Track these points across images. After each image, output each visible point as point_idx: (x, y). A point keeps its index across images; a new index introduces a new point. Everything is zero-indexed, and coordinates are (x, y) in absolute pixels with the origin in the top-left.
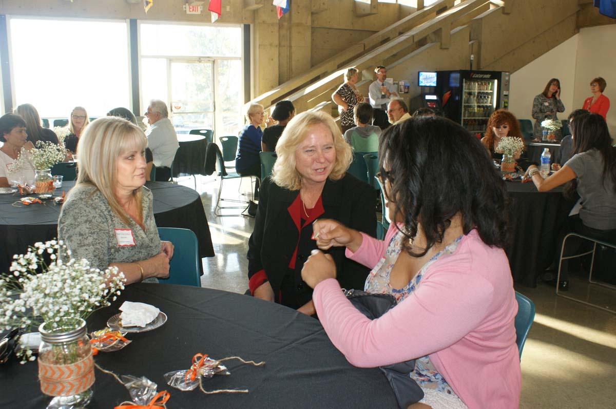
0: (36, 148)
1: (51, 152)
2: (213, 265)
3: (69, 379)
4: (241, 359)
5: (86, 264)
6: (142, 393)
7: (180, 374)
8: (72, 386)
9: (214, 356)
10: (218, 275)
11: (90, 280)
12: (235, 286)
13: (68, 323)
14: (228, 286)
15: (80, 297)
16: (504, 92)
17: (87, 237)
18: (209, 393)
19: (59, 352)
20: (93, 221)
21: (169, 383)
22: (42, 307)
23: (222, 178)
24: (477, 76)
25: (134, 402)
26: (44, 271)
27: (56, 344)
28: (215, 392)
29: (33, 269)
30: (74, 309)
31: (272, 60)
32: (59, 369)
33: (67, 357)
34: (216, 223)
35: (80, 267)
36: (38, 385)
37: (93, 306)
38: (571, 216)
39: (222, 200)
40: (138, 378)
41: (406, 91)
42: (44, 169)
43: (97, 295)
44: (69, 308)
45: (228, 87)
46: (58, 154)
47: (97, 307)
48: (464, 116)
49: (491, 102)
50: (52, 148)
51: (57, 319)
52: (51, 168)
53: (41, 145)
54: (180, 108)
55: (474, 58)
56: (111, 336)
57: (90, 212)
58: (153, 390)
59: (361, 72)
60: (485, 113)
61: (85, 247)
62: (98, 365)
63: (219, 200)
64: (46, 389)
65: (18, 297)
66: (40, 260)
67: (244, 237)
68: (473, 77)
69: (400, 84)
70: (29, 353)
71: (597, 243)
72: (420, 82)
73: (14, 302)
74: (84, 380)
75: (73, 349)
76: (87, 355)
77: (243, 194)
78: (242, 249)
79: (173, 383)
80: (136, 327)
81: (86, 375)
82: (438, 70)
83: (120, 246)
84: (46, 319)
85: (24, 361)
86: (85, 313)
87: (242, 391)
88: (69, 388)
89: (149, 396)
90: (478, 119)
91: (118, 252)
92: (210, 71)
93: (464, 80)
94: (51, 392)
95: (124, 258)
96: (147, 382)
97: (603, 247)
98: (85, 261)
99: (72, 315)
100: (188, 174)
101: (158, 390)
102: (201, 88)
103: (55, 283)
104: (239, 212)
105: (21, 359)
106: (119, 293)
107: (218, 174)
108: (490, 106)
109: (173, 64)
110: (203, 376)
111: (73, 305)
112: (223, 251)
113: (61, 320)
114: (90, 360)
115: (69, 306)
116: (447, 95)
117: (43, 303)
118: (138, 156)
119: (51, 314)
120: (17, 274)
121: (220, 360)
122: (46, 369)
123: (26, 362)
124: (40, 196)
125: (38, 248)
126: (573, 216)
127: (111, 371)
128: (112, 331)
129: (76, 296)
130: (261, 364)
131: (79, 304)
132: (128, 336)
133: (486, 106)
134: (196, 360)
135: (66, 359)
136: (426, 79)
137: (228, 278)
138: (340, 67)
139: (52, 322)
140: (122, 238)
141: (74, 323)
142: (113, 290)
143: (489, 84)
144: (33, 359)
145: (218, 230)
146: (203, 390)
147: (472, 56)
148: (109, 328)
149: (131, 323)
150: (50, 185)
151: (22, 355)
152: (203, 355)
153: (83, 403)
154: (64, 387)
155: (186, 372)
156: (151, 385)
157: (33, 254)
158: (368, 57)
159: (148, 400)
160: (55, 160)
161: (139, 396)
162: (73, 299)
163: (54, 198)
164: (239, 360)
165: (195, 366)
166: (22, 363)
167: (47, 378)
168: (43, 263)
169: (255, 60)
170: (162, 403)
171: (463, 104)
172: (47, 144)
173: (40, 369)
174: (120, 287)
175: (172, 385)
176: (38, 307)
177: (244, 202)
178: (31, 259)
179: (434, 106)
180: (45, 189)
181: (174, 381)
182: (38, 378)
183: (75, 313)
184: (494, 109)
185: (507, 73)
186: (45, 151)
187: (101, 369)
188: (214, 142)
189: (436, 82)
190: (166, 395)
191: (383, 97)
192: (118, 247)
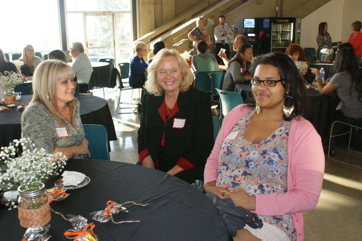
0: (4, 75)
1: (14, 78)
2: (117, 145)
3: (37, 217)
4: (134, 203)
5: (44, 151)
6: (79, 224)
7: (99, 213)
8: (38, 221)
9: (118, 202)
10: (120, 151)
11: (47, 161)
12: (131, 157)
13: (34, 186)
14: (126, 158)
15: (41, 170)
16: (298, 30)
17: (39, 133)
18: (117, 223)
19: (29, 203)
20: (42, 123)
21: (93, 219)
22: (19, 177)
23: (121, 90)
24: (280, 21)
25: (75, 230)
26: (19, 156)
27: (28, 198)
28: (120, 222)
29: (13, 155)
30: (38, 178)
31: (150, 12)
32: (30, 212)
33: (35, 205)
34: (118, 118)
35: (40, 154)
36: (19, 221)
37: (49, 175)
38: (337, 110)
39: (121, 103)
40: (77, 216)
41: (236, 31)
42: (10, 89)
43: (51, 169)
44: (35, 177)
45: (122, 30)
46: (18, 79)
47: (51, 176)
48: (273, 47)
49: (290, 37)
50: (14, 76)
51: (28, 184)
52: (14, 88)
53: (7, 74)
54: (92, 44)
55: (279, 9)
56: (57, 192)
57: (39, 118)
58: (85, 223)
59: (207, 20)
60: (286, 45)
61: (39, 138)
62: (52, 209)
63: (119, 104)
64: (23, 224)
65: (5, 172)
66: (17, 150)
67: (135, 127)
68: (278, 21)
69: (232, 27)
70: (13, 203)
71: (353, 127)
72: (244, 25)
73: (2, 175)
74: (45, 218)
75: (38, 200)
76: (46, 204)
77: (134, 99)
78: (134, 134)
79: (95, 218)
80: (72, 186)
81: (46, 215)
82: (256, 17)
83: (59, 137)
84: (21, 184)
85: (11, 208)
86: (44, 179)
87: (136, 221)
88: (36, 223)
89: (83, 226)
90: (281, 48)
91: (58, 141)
92: (111, 20)
93: (272, 23)
94: (26, 225)
95: (62, 144)
96: (82, 218)
97: (357, 129)
98: (43, 150)
99: (37, 181)
100: (99, 87)
101: (88, 223)
102: (105, 31)
103: (26, 163)
104: (132, 110)
105: (9, 207)
106: (63, 167)
107: (118, 87)
108: (289, 40)
109: (87, 17)
110: (113, 214)
111: (37, 175)
112: (123, 135)
113: (30, 184)
114: (48, 207)
115: (35, 176)
116: (261, 33)
117: (20, 175)
118: (69, 81)
119: (25, 181)
120: (3, 158)
121: (122, 204)
122: (22, 212)
123: (11, 209)
124: (8, 105)
125: (15, 143)
126: (338, 110)
127: (59, 212)
128: (58, 189)
129: (38, 170)
130: (146, 205)
131: (41, 175)
132: (67, 192)
133: (286, 40)
134: (108, 204)
135: (34, 206)
136: (248, 23)
137: (126, 152)
138: (194, 16)
139: (25, 185)
140: (60, 132)
141: (38, 185)
142: (59, 165)
143: (288, 26)
144: (15, 207)
145: (119, 122)
146: (113, 222)
147: (277, 8)
148: (56, 187)
149: (69, 184)
150: (14, 99)
151: (9, 205)
152: (112, 201)
153: (45, 231)
154: (33, 223)
155: (103, 211)
156: (84, 220)
157: (13, 146)
158: (211, 10)
159: (83, 228)
160: (16, 83)
161: (78, 226)
162: (37, 172)
163: (17, 107)
164: (133, 203)
165: (108, 208)
166: (9, 209)
167: (24, 218)
168: (18, 151)
169: (139, 13)
170: (91, 230)
171: (272, 39)
172: (11, 73)
173: (19, 212)
174: (63, 163)
175: (95, 219)
176: (17, 177)
177: (135, 104)
178: (11, 149)
179: (254, 41)
180: (11, 101)
181: (96, 217)
182: (18, 218)
183: (38, 180)
184: (292, 42)
185: (299, 19)
186: (10, 77)
187: (54, 211)
188: (115, 67)
189: (254, 25)
190: (93, 225)
191: (223, 35)
192: (58, 138)
